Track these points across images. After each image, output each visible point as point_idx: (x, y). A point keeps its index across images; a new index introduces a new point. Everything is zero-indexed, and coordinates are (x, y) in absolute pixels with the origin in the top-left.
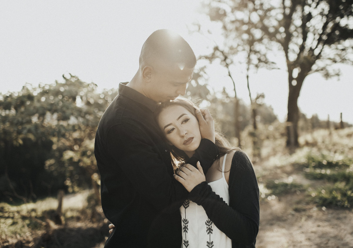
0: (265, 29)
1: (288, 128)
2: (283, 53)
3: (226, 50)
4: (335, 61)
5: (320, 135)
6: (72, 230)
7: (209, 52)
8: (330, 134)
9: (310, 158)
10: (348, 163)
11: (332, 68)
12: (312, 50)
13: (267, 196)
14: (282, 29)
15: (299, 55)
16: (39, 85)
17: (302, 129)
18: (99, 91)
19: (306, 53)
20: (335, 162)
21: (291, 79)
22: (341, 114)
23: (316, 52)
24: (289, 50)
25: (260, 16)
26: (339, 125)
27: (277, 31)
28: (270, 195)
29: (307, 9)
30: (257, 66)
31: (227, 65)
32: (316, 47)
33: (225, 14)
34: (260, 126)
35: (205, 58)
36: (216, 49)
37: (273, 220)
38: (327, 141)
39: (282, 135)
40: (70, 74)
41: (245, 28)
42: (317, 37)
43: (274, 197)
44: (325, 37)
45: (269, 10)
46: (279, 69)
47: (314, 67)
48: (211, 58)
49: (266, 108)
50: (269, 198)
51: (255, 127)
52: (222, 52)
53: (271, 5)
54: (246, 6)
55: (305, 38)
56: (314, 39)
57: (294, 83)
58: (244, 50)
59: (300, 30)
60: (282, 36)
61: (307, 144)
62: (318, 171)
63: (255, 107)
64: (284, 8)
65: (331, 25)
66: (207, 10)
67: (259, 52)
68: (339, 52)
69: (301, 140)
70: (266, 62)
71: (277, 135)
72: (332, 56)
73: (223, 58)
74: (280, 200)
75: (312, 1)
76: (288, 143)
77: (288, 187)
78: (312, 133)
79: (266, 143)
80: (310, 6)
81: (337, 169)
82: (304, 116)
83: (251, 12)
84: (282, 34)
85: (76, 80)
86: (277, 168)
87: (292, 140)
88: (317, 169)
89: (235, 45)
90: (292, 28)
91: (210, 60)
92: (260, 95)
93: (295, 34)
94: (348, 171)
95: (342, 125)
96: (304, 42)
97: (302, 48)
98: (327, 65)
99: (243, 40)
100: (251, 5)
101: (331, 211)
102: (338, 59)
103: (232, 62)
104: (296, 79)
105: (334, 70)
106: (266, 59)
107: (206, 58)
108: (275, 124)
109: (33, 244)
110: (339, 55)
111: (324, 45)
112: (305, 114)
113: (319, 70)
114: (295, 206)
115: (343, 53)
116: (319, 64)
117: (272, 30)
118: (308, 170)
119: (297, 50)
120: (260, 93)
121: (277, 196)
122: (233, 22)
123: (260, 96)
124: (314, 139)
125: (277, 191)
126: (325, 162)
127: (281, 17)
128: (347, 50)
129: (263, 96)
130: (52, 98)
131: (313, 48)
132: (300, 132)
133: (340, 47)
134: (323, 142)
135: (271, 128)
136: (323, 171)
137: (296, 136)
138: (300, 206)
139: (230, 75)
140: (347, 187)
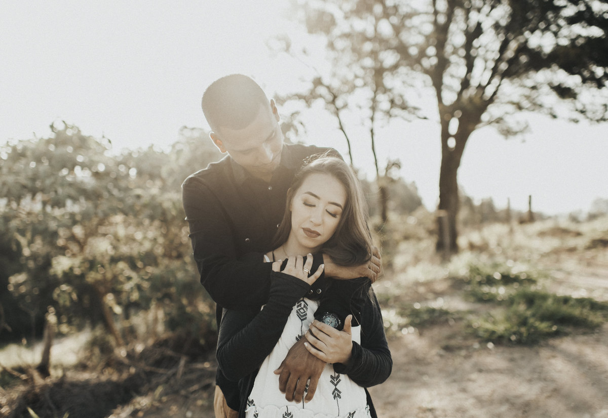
0: (402, 49)
1: (439, 221)
2: (433, 91)
3: (336, 84)
4: (520, 107)
5: (493, 233)
6: (74, 385)
7: (305, 88)
8: (511, 231)
9: (474, 270)
10: (534, 276)
11: (514, 119)
12: (481, 88)
13: (401, 327)
14: (431, 51)
15: (460, 94)
16: (8, 142)
17: (466, 223)
18: (114, 152)
19: (471, 92)
20: (513, 275)
21: (445, 135)
22: (530, 197)
23: (489, 92)
24: (443, 87)
25: (393, 26)
26: (526, 217)
27: (422, 54)
28: (406, 326)
29: (474, 17)
30: (388, 113)
31: (337, 112)
32: (489, 83)
33: (333, 22)
34: (393, 216)
35: (297, 97)
36: (318, 82)
37: (409, 363)
38: (506, 242)
39: (431, 232)
40: (64, 122)
41: (368, 47)
42: (491, 65)
43: (412, 329)
44: (503, 66)
45: (409, 16)
46: (425, 118)
47: (485, 117)
48: (308, 99)
49: (405, 187)
50: (405, 331)
51: (384, 218)
52: (328, 88)
53: (412, 8)
54: (370, 9)
55: (470, 67)
56: (485, 69)
57: (452, 143)
58: (365, 84)
59: (463, 52)
60: (431, 61)
61: (472, 247)
62: (486, 289)
63: (384, 183)
64: (436, 13)
65: (513, 45)
66: (301, 14)
67: (390, 90)
68: (527, 92)
69: (462, 241)
70: (404, 107)
71: (422, 233)
72: (516, 99)
73: (330, 97)
74: (421, 334)
75: (482, 3)
76: (440, 246)
77: (436, 314)
78: (479, 229)
79: (403, 246)
80: (479, 10)
81: (516, 285)
82: (469, 201)
83: (378, 19)
84: (431, 58)
85: (76, 132)
86: (417, 284)
87: (447, 240)
88: (483, 286)
89: (350, 77)
90: (448, 49)
91: (307, 102)
92: (392, 162)
93: (453, 59)
94: (533, 288)
95: (531, 218)
96: (468, 75)
97: (465, 84)
98: (507, 113)
99: (364, 68)
100: (378, 9)
101: (501, 349)
102: (525, 103)
103: (345, 106)
104: (455, 136)
105: (518, 123)
106: (404, 103)
107: (300, 97)
108: (419, 213)
109: (7, 409)
110: (528, 97)
111: (502, 79)
112: (471, 198)
113: (492, 122)
114: (444, 343)
115: (534, 93)
116: (493, 111)
117: (413, 51)
118: (469, 288)
119: (457, 86)
120: (393, 159)
121: (417, 327)
122: (347, 36)
123: (393, 165)
124: (483, 239)
125: (417, 321)
126: (497, 276)
127: (429, 29)
128: (541, 88)
129: (397, 165)
130: (33, 165)
131: (484, 83)
132: (460, 227)
133: (529, 83)
134: (499, 245)
135: (412, 220)
136: (493, 290)
137: (454, 235)
138: (453, 342)
139: (342, 128)
140: (529, 313)
